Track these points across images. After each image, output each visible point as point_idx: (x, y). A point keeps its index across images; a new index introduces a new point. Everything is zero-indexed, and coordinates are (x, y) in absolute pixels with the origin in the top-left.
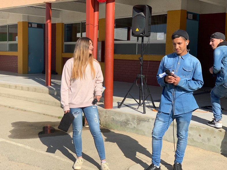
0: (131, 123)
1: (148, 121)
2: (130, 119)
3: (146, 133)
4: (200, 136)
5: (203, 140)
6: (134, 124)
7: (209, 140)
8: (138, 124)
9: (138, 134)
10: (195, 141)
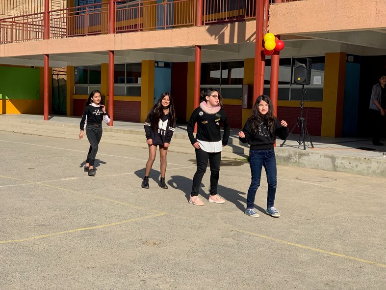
0: (294, 157)
1: (308, 155)
2: (293, 154)
3: (306, 165)
4: (350, 163)
5: (352, 167)
6: (296, 159)
7: (357, 166)
8: (299, 158)
9: (299, 166)
10: (346, 168)
